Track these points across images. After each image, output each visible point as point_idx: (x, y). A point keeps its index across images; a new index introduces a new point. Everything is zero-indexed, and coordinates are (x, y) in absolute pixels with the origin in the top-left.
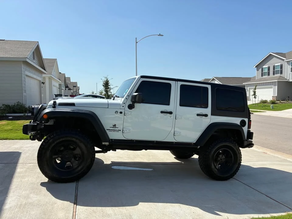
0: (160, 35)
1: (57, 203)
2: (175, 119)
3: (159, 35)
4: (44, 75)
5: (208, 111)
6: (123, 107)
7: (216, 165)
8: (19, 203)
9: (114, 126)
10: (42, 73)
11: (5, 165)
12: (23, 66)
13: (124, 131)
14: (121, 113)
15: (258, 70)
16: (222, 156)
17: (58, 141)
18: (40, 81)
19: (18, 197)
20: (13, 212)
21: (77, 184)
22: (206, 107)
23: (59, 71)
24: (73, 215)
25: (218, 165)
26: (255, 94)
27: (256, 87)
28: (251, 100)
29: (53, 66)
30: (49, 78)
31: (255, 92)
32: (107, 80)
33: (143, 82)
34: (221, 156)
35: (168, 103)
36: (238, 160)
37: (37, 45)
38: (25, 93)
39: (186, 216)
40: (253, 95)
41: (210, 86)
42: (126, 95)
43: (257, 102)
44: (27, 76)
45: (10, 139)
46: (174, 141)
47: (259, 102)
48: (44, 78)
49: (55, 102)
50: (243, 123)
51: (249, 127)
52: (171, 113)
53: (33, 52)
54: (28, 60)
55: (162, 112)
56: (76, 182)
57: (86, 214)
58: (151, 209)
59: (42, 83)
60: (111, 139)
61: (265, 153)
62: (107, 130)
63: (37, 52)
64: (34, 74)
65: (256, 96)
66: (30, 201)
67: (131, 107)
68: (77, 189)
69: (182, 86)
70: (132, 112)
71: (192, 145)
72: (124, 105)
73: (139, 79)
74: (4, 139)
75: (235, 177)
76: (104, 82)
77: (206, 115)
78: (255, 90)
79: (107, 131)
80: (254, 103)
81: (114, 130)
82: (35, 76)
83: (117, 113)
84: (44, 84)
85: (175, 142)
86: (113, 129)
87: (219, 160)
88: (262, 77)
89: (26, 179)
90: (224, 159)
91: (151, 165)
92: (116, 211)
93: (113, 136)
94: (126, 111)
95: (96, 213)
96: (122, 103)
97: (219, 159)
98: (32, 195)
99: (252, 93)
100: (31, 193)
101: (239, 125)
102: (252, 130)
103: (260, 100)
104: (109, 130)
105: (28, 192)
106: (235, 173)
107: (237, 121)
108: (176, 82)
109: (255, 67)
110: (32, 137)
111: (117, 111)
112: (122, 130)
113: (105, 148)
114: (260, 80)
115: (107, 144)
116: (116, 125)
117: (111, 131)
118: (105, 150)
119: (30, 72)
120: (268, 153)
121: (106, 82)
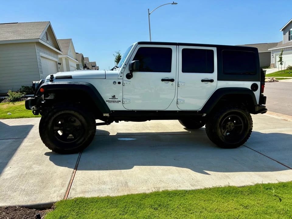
0: (174, 3)
1: (57, 172)
2: (178, 86)
3: (172, 4)
4: (60, 56)
5: (214, 75)
6: (121, 76)
7: (224, 132)
8: (20, 174)
9: (114, 97)
10: (57, 53)
11: (16, 140)
12: (36, 47)
13: (123, 102)
14: (119, 83)
15: (284, 34)
16: (231, 123)
17: (57, 114)
18: (56, 62)
19: (21, 168)
20: (13, 181)
21: (80, 155)
22: (212, 71)
23: (75, 51)
24: (70, 182)
25: (227, 132)
26: (281, 60)
27: (282, 52)
28: (277, 67)
29: (68, 46)
30: (66, 59)
31: (281, 58)
32: (119, 55)
33: (141, 49)
34: (229, 123)
35: (169, 70)
36: (249, 127)
37: (48, 25)
38: (42, 75)
39: (185, 182)
40: (279, 61)
41: (216, 48)
42: (124, 63)
43: (283, 69)
44: (42, 57)
45: (26, 117)
46: (177, 109)
47: (286, 68)
48: (61, 59)
49: (52, 76)
50: (254, 87)
51: (262, 91)
52: (172, 80)
53: (46, 33)
54: (40, 41)
55: (163, 80)
56: (79, 154)
57: (82, 181)
58: (149, 176)
59: (59, 63)
60: (111, 111)
61: (285, 120)
62: (106, 101)
63: (50, 32)
64: (49, 55)
65: (283, 62)
66: (31, 170)
67: (129, 76)
68: (79, 159)
69: (184, 51)
70: (130, 81)
71: (197, 113)
72: (122, 75)
73: (136, 46)
74: (21, 118)
75: (245, 144)
76: (117, 58)
77: (212, 81)
78: (282, 55)
79: (107, 103)
80: (280, 70)
81: (114, 101)
82: (50, 57)
83: (115, 84)
84: (60, 65)
85: (179, 111)
86: (112, 100)
87: (227, 128)
88: (289, 41)
89: (32, 152)
90: (233, 126)
91: (159, 136)
92: (112, 178)
93: (113, 107)
94: (124, 81)
95: (92, 180)
96: (120, 73)
97: (228, 126)
98: (34, 166)
99: (278, 59)
100: (34, 164)
101: (250, 89)
102: (264, 94)
103: (287, 66)
104: (109, 101)
105: (31, 163)
106: (245, 140)
107: (247, 85)
108: (178, 46)
109: (281, 30)
110: (35, 112)
111: (115, 82)
112: (122, 101)
113: (107, 120)
114: (287, 44)
115: (107, 115)
116: (115, 96)
117: (111, 102)
118: (108, 122)
119: (45, 53)
120: (289, 120)
121: (119, 58)
